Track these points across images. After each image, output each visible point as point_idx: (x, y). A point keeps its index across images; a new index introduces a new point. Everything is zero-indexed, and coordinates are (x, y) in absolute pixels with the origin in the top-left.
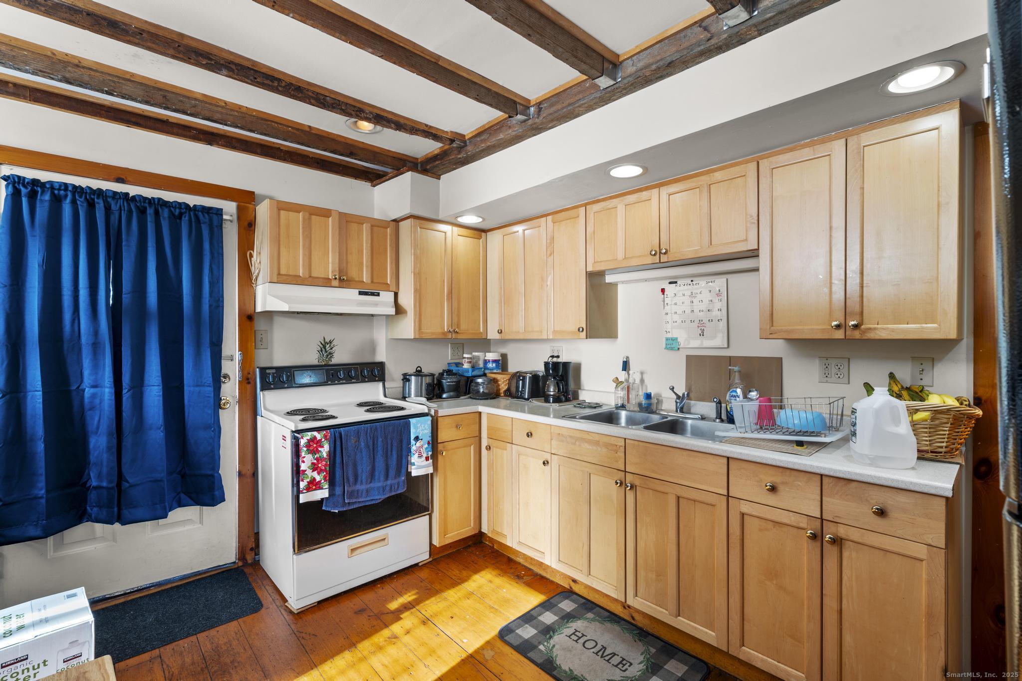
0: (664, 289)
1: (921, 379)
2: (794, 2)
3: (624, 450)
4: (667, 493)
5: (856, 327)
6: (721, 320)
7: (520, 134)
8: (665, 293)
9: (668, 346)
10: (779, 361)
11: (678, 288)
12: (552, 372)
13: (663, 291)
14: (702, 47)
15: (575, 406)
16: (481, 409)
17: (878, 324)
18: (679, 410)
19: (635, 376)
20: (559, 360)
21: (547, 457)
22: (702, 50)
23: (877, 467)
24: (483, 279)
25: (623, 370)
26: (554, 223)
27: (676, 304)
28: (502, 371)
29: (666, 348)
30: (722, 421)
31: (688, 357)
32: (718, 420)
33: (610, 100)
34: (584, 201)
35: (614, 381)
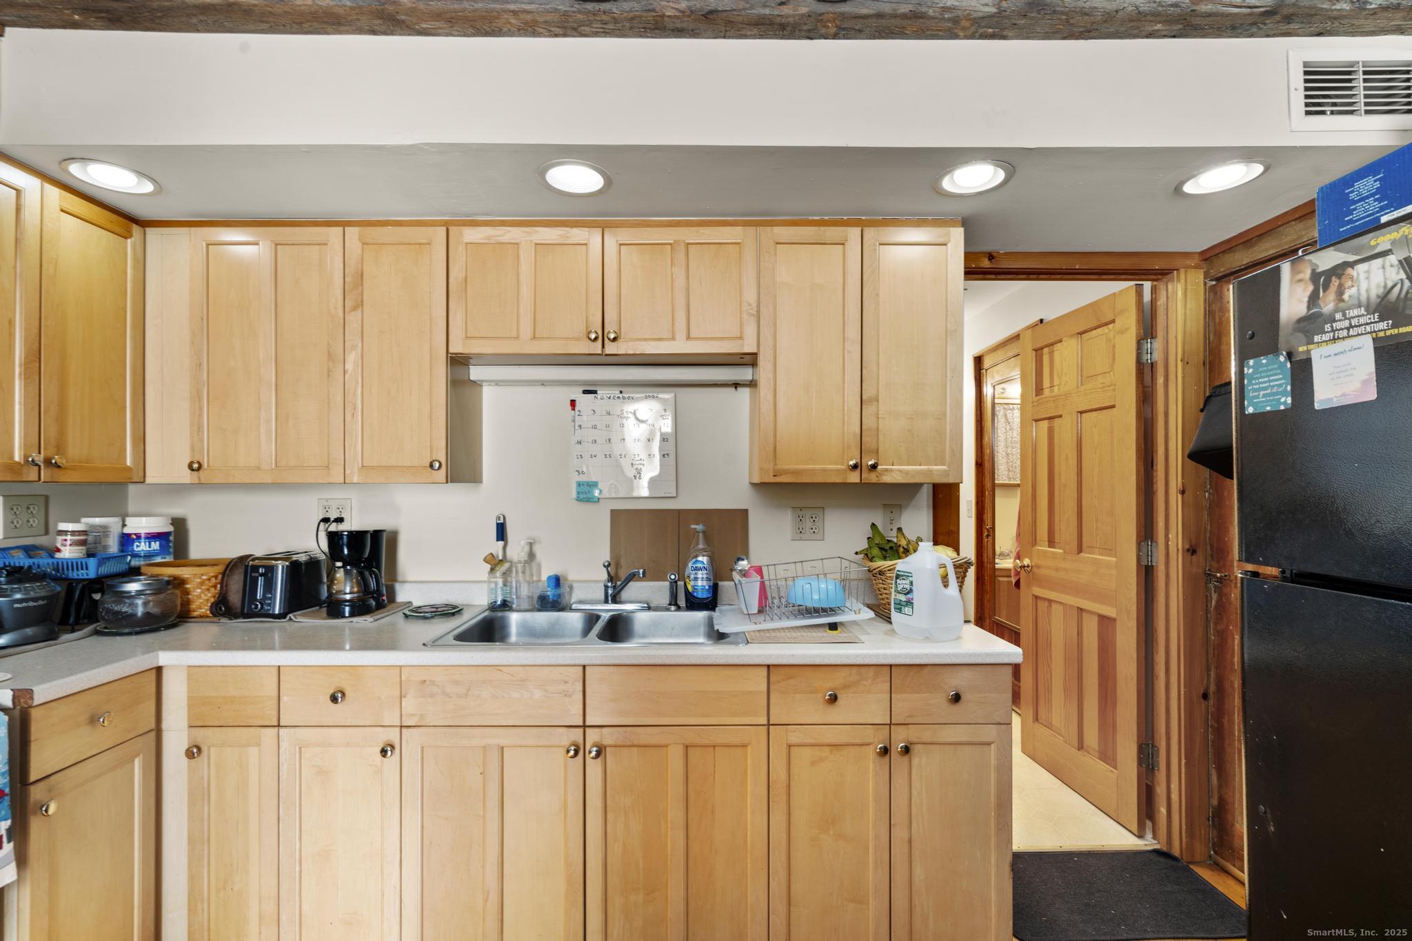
0: (575, 401)
1: (892, 530)
2: (898, 9)
3: (581, 689)
4: (666, 746)
5: (874, 467)
6: (668, 455)
7: (341, 11)
8: (577, 408)
9: (582, 496)
10: (745, 512)
11: (599, 402)
12: (349, 550)
13: (573, 403)
14: (767, 11)
15: (406, 616)
16: (164, 658)
17: (893, 465)
18: (610, 599)
19: (516, 551)
20: (343, 527)
21: (393, 735)
22: (764, 17)
23: (937, 642)
24: (134, 338)
25: (498, 540)
26: (363, 244)
27: (595, 427)
28: (175, 559)
29: (578, 499)
30: (679, 608)
31: (613, 512)
32: (673, 608)
33: (575, 29)
34: (444, 214)
35: (485, 560)
